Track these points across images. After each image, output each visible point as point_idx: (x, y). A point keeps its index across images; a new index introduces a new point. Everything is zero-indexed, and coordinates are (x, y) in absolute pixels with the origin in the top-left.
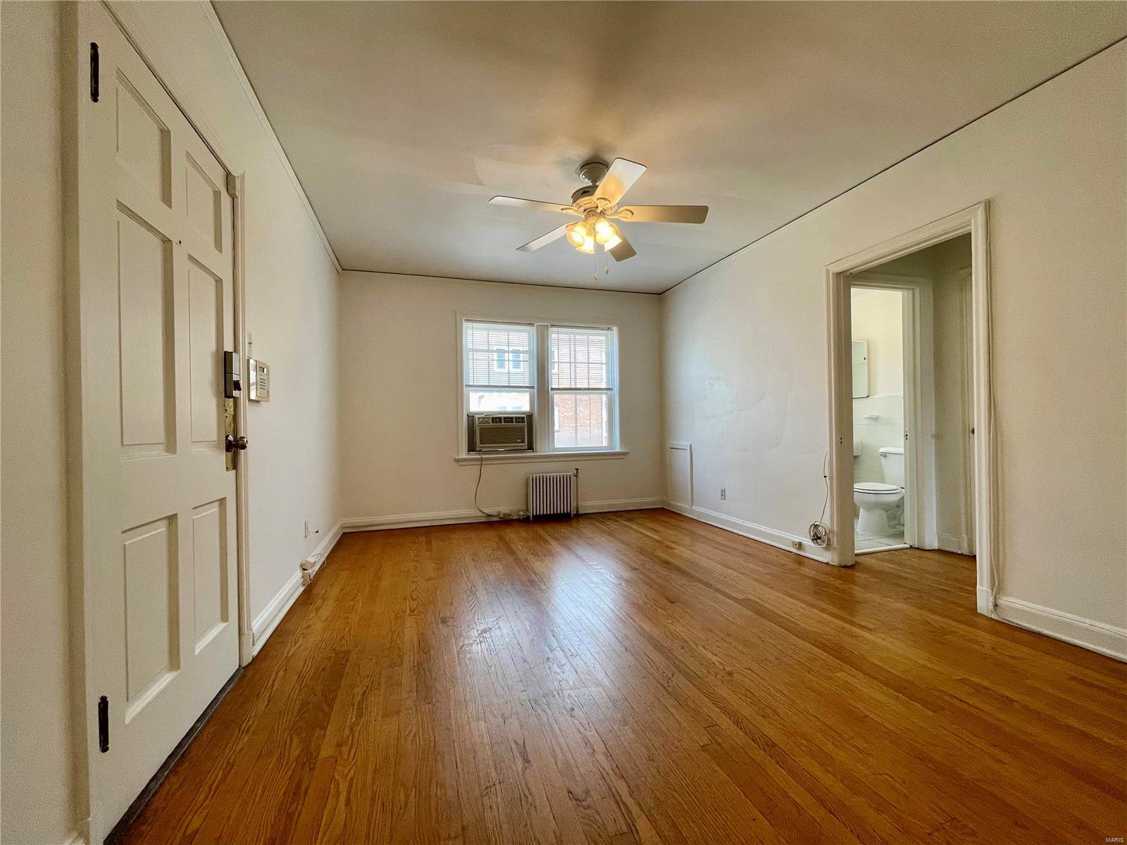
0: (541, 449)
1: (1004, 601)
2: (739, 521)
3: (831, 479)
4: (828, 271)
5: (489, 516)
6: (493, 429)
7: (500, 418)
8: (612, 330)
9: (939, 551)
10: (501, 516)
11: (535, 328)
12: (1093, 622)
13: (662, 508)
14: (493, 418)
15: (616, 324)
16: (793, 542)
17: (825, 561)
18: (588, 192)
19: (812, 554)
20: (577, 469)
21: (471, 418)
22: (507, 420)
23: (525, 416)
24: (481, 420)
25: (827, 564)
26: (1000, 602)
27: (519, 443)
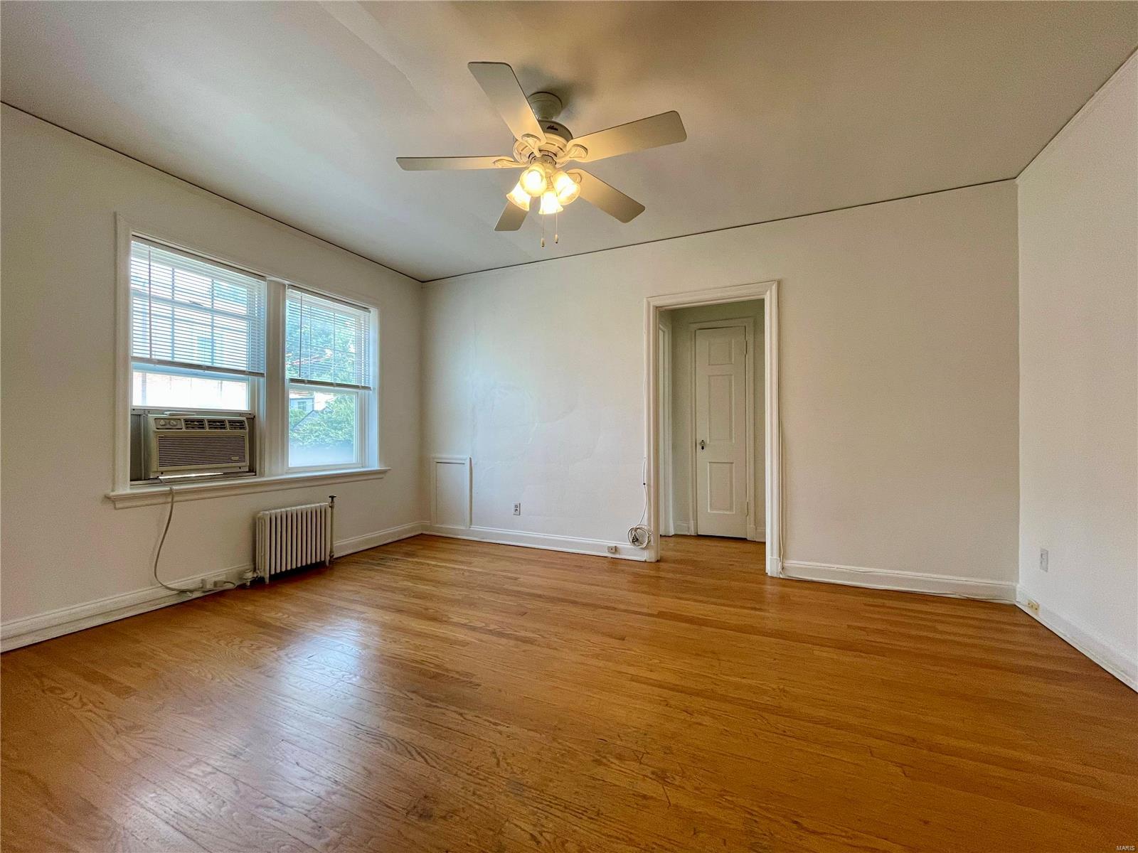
0: (272, 472)
1: (788, 563)
2: (541, 535)
3: (649, 485)
4: (649, 303)
5: (183, 592)
6: (187, 438)
7: (201, 421)
8: (370, 312)
9: (676, 536)
10: (209, 586)
11: (263, 284)
12: (838, 566)
13: (422, 534)
14: (186, 421)
15: (375, 305)
16: (609, 547)
17: (643, 560)
18: (557, 130)
19: (630, 555)
20: (332, 497)
21: (139, 416)
22: (213, 423)
23: (244, 419)
24: (162, 422)
25: (645, 562)
26: (785, 565)
27: (235, 461)
